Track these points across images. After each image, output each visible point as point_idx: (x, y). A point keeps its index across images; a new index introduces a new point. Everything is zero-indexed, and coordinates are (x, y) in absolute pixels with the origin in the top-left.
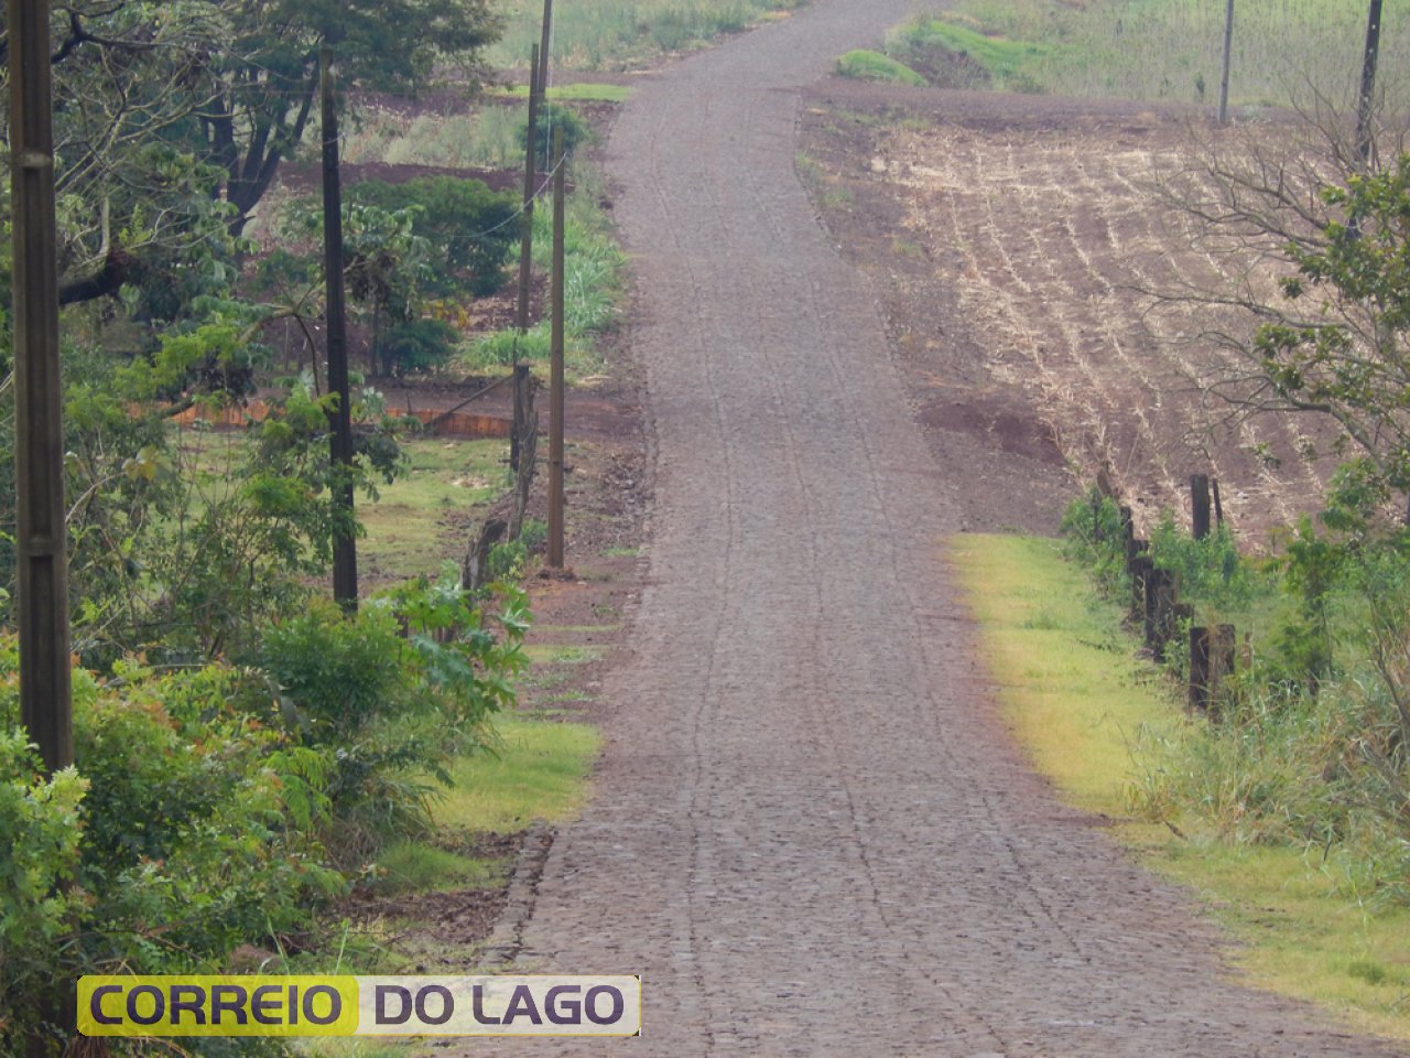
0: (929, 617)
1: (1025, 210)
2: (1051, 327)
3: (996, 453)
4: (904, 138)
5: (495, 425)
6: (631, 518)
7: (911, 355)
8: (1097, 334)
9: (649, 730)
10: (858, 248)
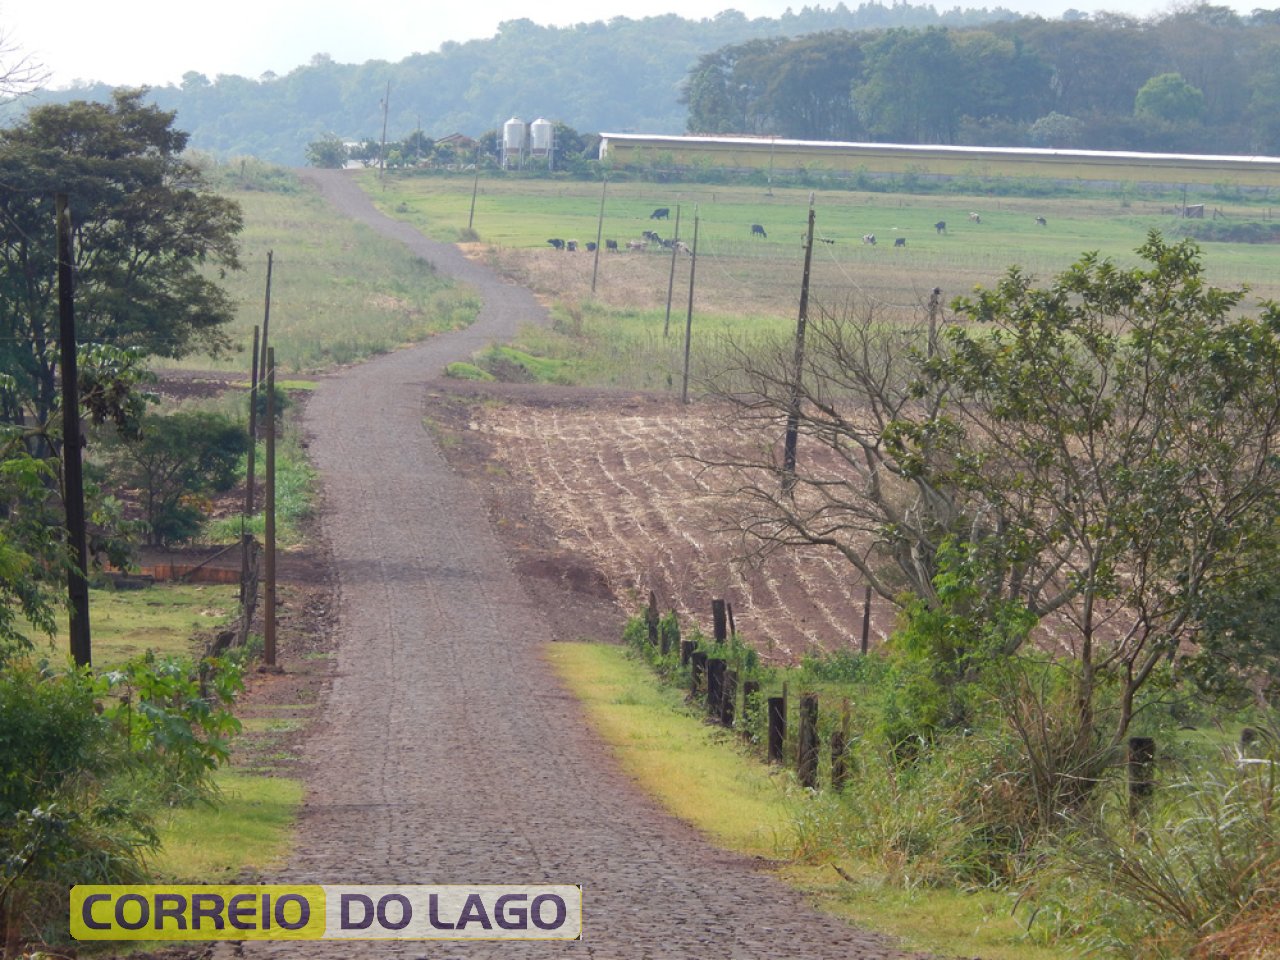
0: (544, 697)
1: (570, 448)
2: (596, 515)
3: (568, 592)
4: (489, 411)
5: (230, 575)
6: (323, 635)
7: (505, 531)
8: (626, 519)
9: (344, 783)
10: (465, 470)
